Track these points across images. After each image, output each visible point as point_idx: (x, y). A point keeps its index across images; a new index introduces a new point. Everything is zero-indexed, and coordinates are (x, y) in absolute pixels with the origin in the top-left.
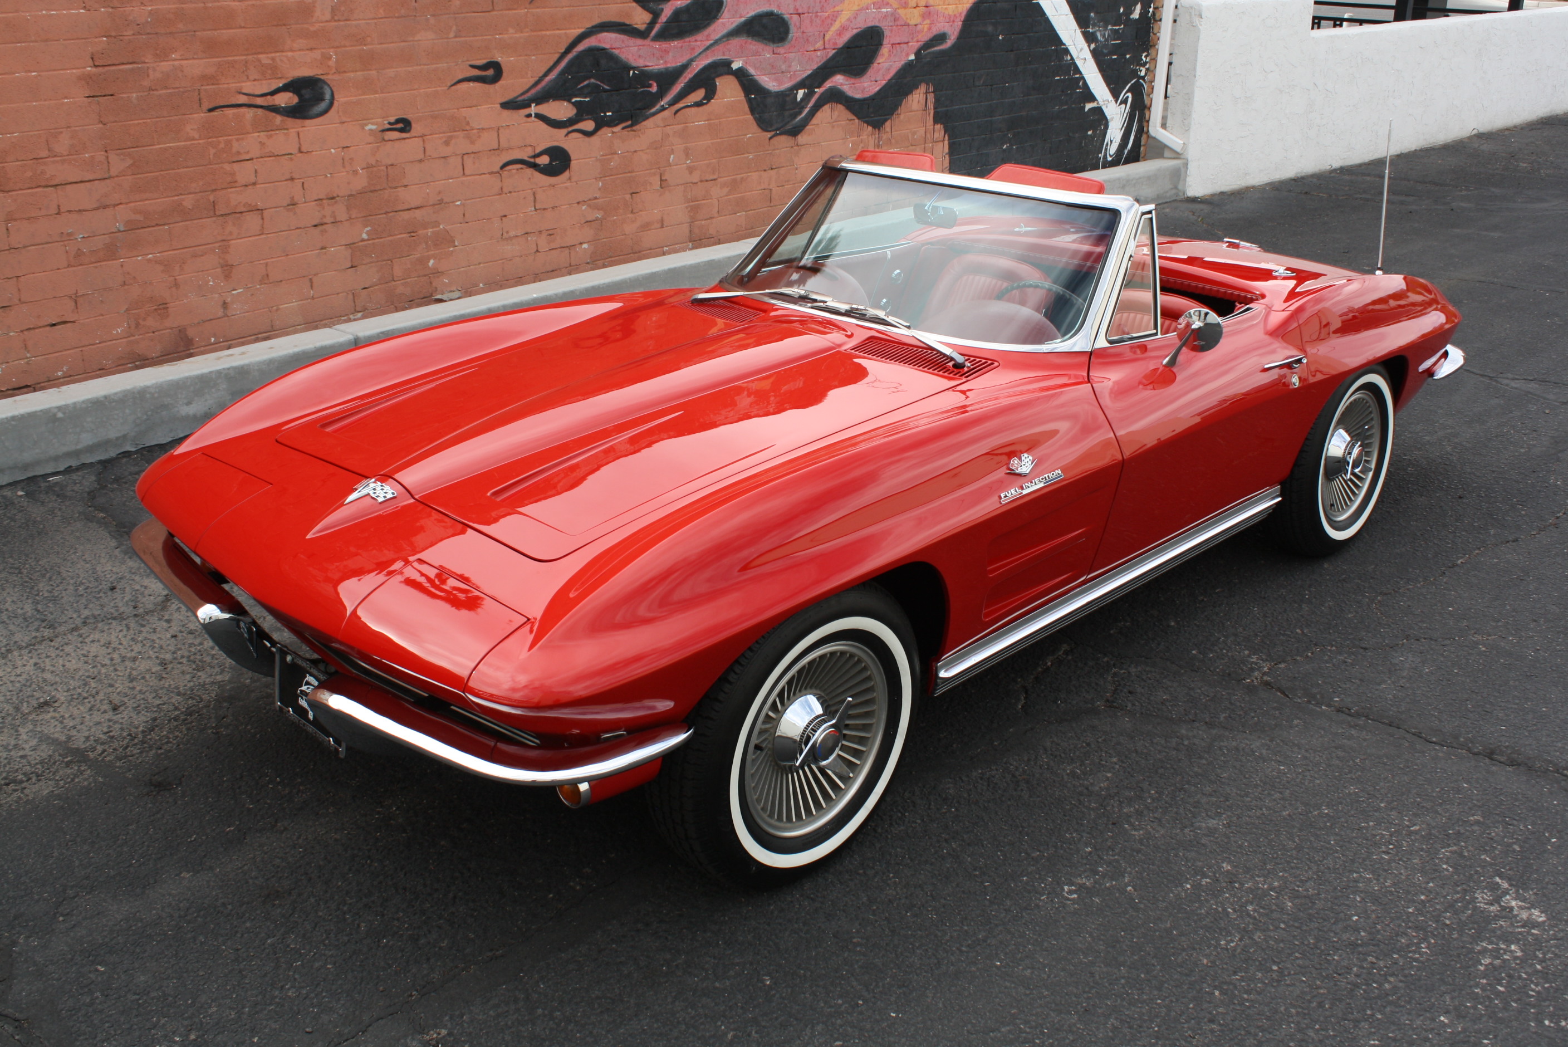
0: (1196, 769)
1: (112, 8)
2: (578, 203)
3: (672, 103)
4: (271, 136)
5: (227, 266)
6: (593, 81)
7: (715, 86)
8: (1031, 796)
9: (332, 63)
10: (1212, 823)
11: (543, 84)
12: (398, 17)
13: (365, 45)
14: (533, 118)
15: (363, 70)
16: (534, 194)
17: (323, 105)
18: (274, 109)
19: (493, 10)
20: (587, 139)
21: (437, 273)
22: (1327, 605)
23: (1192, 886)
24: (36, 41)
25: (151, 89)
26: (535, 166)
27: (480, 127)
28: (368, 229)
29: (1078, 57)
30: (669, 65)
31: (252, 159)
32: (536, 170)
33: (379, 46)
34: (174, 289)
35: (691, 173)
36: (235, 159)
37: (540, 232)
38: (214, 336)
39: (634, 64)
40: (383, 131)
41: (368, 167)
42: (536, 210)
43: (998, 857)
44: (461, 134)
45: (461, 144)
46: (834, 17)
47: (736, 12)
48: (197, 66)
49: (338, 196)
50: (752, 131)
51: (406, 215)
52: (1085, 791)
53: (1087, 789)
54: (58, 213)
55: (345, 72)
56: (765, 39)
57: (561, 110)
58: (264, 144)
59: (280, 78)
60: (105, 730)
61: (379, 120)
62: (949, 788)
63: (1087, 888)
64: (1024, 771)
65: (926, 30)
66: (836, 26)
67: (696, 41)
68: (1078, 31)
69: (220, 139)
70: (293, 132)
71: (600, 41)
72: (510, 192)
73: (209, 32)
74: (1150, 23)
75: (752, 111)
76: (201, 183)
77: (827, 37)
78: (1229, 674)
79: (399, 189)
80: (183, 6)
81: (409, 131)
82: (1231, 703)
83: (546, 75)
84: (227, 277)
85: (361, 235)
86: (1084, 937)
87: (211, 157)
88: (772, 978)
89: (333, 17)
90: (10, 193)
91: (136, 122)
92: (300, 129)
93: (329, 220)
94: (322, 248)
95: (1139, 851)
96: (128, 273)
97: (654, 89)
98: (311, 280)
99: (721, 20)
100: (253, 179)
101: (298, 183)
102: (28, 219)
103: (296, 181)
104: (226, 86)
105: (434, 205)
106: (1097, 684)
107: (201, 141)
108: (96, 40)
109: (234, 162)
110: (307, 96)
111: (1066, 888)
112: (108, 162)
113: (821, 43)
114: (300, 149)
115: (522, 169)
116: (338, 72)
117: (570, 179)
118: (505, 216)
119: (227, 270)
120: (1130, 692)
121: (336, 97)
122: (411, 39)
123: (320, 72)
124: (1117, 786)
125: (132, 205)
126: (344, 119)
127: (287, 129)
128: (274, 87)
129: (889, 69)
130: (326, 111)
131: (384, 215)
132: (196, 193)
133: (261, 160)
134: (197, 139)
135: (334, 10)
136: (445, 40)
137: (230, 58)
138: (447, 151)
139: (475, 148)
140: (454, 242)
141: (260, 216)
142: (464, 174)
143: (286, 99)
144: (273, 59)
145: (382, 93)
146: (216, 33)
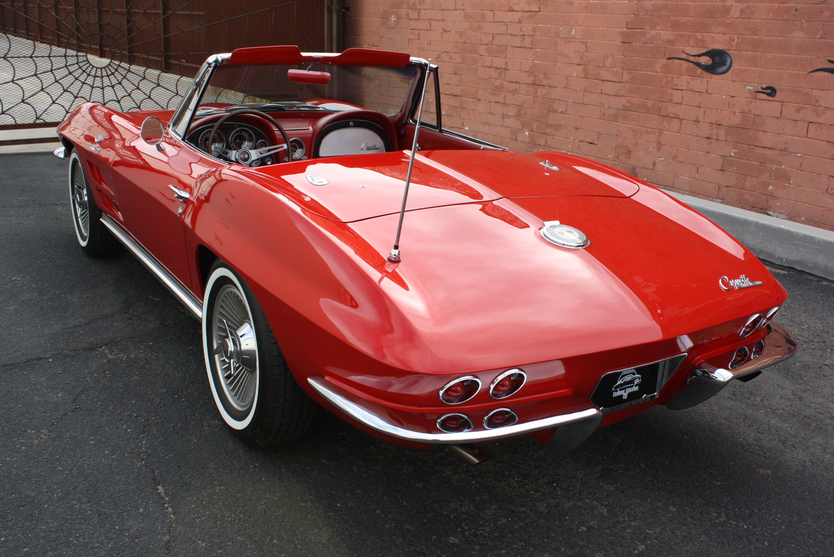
1: (638, 1)
4: (693, 80)
5: (660, 143)
9: (734, 44)
12: (782, 20)
13: (757, 35)
15: (753, 51)
17: (724, 68)
18: (698, 65)
21: (772, 196)
24: (609, 14)
25: (645, 43)
27: (826, 106)
28: (736, 150)
31: (682, 90)
33: (765, 37)
34: (635, 146)
36: (674, 88)
38: (647, 177)
40: (757, 92)
41: (743, 112)
44: (810, 107)
45: (808, 114)
48: (667, 34)
49: (722, 125)
51: (761, 151)
54: (601, 93)
55: (741, 50)
58: (689, 83)
61: (756, 85)
69: (670, 75)
70: (705, 80)
73: (675, 17)
76: (657, 96)
79: (759, 132)
80: (667, 2)
81: (774, 96)
84: (658, 149)
85: (731, 153)
87: (664, 83)
89: (740, 16)
90: (588, 80)
91: (637, 58)
92: (710, 79)
93: (714, 137)
94: (708, 152)
96: (619, 131)
98: (698, 168)
100: (680, 101)
101: (702, 110)
102: (591, 92)
103: (701, 108)
104: (677, 47)
105: (781, 150)
107: (661, 74)
108: (630, 15)
110: (717, 61)
112: (621, 75)
114: (707, 90)
116: (737, 49)
119: (659, 145)
121: (733, 64)
122: (788, 35)
123: (726, 48)
125: (627, 98)
126: (735, 79)
127: (703, 78)
128: (700, 52)
131: (747, 146)
132: (654, 100)
133: (686, 91)
134: (659, 73)
135: (742, 11)
136: (813, 40)
137: (683, 33)
138: (797, 116)
139: (820, 120)
140: (790, 180)
141: (680, 122)
142: (807, 136)
143: (705, 60)
144: (703, 36)
145: (761, 68)
146: (679, 18)
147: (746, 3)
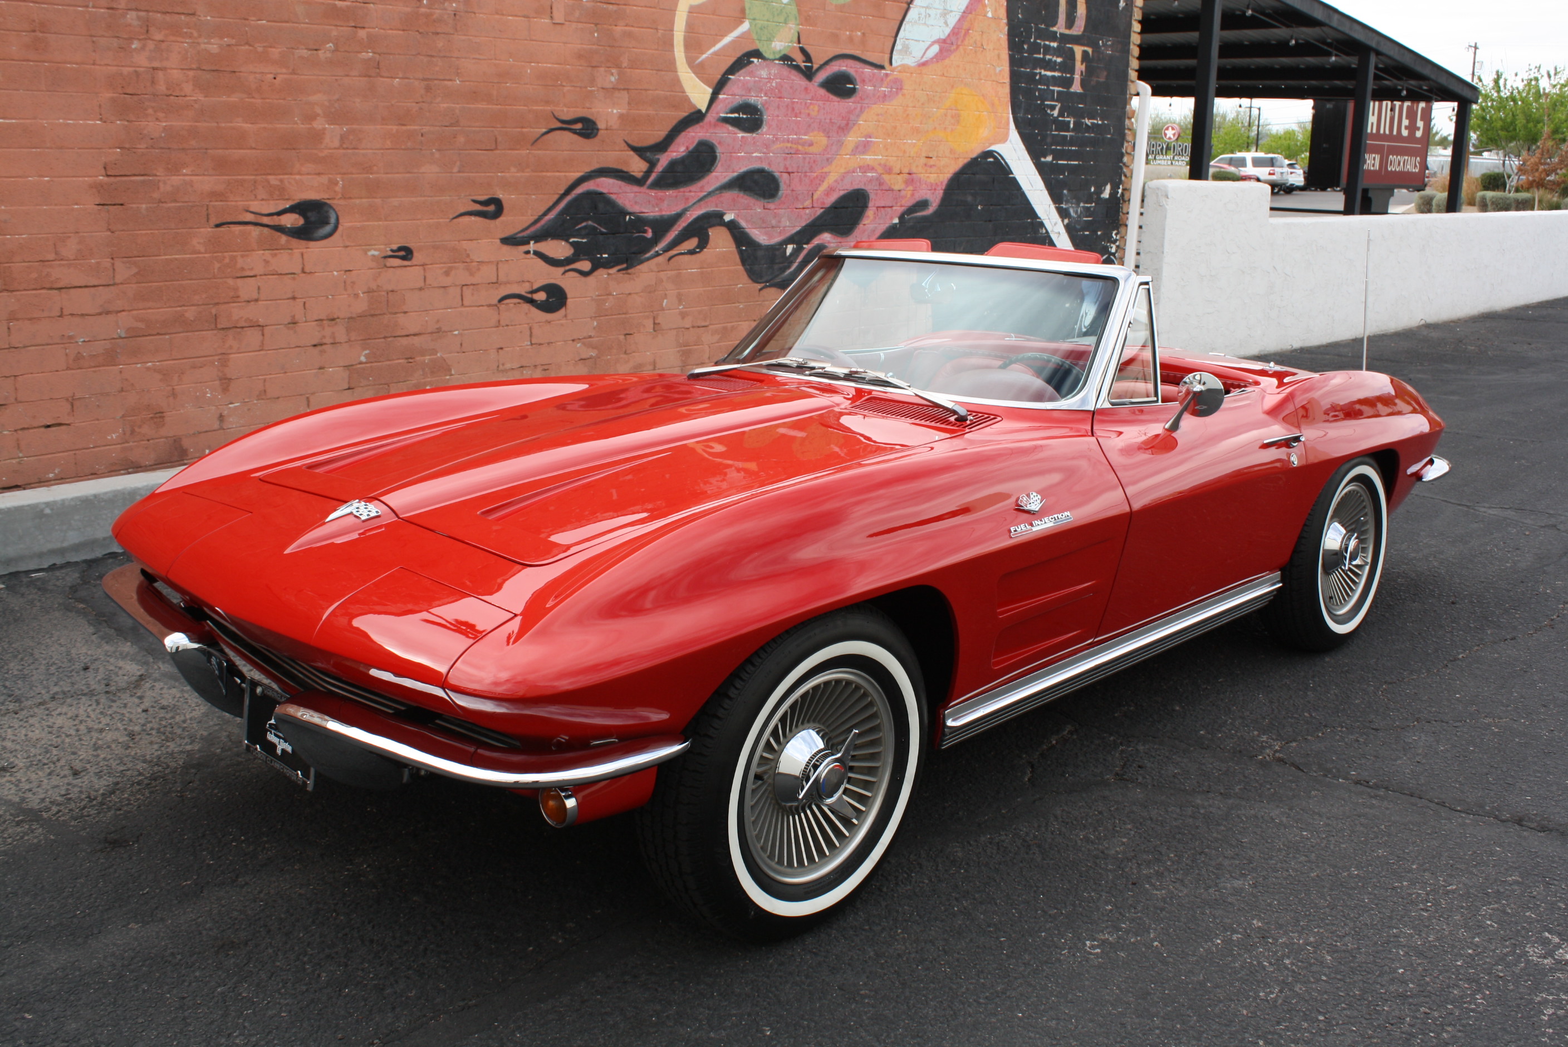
0: (1215, 835)
1: (128, 121)
2: (573, 340)
3: (667, 250)
4: (276, 255)
5: (225, 379)
6: (590, 223)
7: (708, 236)
8: (1044, 859)
9: (338, 189)
10: (1238, 883)
11: (543, 222)
12: (405, 149)
13: (371, 174)
14: (531, 255)
15: (368, 198)
16: (530, 329)
17: (328, 229)
18: (280, 229)
19: (496, 149)
20: (583, 279)
22: (1332, 692)
23: (1222, 941)
24: (51, 148)
25: (160, 201)
26: (531, 301)
27: (480, 260)
28: (367, 352)
29: (1052, 231)
30: (664, 213)
31: (256, 276)
32: (533, 306)
33: (384, 176)
34: (171, 399)
35: (683, 318)
36: (239, 275)
37: (535, 366)
38: (209, 448)
39: (630, 209)
40: (385, 257)
41: (369, 291)
42: (532, 344)
43: (1013, 915)
44: (461, 265)
45: (460, 275)
46: (822, 178)
47: (729, 166)
48: (207, 182)
49: (339, 318)
50: (743, 282)
51: (404, 341)
52: (1101, 854)
53: (1103, 852)
54: (61, 316)
55: (350, 198)
56: (756, 194)
57: (559, 249)
58: (268, 262)
59: (287, 199)
60: (63, 792)
61: (382, 247)
62: (957, 852)
63: (1110, 943)
64: (1035, 837)
65: (909, 196)
66: (824, 186)
67: (690, 191)
68: (1053, 207)
69: (226, 254)
70: (297, 252)
71: (598, 186)
72: (507, 325)
73: (220, 151)
74: (1119, 203)
75: (743, 262)
76: (204, 296)
77: (815, 197)
78: (1240, 752)
79: (398, 315)
80: (197, 124)
81: (410, 259)
82: (1245, 777)
83: (545, 214)
84: (225, 390)
85: (359, 357)
86: (1112, 990)
87: (216, 271)
88: (772, 1029)
89: (341, 145)
90: (15, 293)
91: (144, 232)
92: (305, 250)
93: (328, 340)
94: (320, 368)
95: (1162, 909)
96: (126, 380)
97: (649, 234)
98: (308, 398)
99: (714, 174)
100: (255, 296)
101: (299, 302)
103: (298, 300)
104: (234, 203)
105: (432, 333)
106: (1105, 760)
107: (206, 255)
108: (110, 151)
109: (238, 278)
110: (313, 219)
111: (1088, 943)
112: (114, 269)
113: (810, 201)
114: (303, 269)
115: (519, 303)
116: (344, 198)
117: (566, 316)
118: (502, 348)
119: (226, 383)
120: (1139, 767)
121: (341, 221)
122: (416, 171)
123: (326, 196)
124: (1134, 850)
125: (135, 312)
126: (348, 244)
127: (291, 249)
128: (281, 208)
129: (874, 231)
130: (330, 235)
131: (383, 340)
132: (198, 305)
133: (264, 277)
134: (202, 253)
135: (343, 138)
136: (449, 175)
137: (239, 177)
138: (447, 281)
139: (474, 281)
140: (450, 370)
141: (260, 332)
142: (463, 305)
143: (292, 220)
144: (281, 181)
145: (386, 220)
146: (227, 152)
147: (347, 125)
